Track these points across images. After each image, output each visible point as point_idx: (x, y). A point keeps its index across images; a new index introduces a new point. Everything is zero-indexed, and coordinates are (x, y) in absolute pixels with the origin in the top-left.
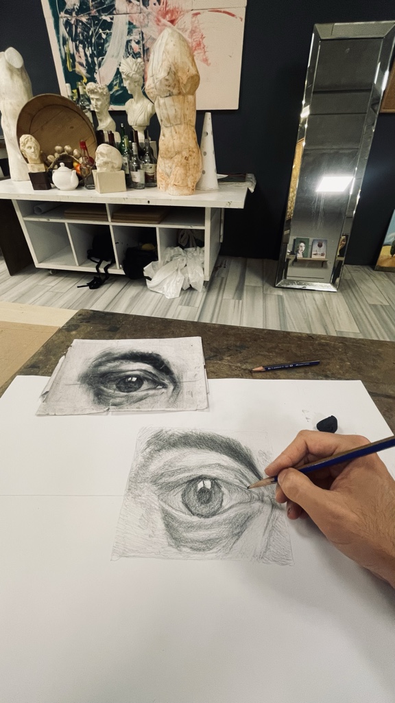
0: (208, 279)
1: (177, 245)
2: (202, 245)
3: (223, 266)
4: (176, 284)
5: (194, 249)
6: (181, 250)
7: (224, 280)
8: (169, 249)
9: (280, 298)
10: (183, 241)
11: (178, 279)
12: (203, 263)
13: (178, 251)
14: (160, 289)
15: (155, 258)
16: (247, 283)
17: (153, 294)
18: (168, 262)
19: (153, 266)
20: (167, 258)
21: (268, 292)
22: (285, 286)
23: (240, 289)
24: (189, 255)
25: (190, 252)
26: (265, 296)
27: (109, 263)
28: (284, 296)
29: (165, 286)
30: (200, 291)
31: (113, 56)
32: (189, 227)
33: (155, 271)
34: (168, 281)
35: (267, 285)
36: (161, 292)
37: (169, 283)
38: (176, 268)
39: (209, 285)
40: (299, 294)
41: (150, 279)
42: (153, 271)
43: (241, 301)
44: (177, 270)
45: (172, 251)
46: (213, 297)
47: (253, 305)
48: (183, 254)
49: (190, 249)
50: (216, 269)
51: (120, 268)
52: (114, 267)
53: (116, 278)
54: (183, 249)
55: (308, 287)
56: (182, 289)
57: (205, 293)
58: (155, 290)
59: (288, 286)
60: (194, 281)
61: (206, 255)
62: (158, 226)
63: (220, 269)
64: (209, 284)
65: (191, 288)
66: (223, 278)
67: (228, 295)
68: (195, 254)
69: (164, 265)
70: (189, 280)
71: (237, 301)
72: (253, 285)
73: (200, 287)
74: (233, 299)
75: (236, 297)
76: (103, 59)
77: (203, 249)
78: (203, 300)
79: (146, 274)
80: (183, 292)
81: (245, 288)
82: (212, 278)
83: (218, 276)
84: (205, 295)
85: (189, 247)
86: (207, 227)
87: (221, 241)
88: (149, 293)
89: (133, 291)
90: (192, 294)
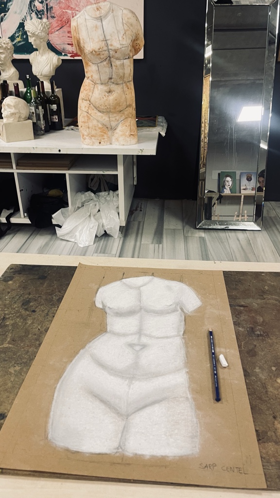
0: (124, 224)
1: (88, 189)
2: (115, 188)
3: (139, 209)
4: (89, 231)
5: (107, 193)
6: (93, 194)
7: (141, 224)
8: (79, 194)
9: (202, 240)
10: (94, 185)
11: (92, 226)
12: (118, 208)
13: (90, 196)
14: (71, 237)
15: (65, 204)
16: (165, 227)
17: (64, 243)
18: (79, 208)
19: (62, 213)
20: (79, 204)
21: (189, 235)
22: (207, 227)
23: (159, 234)
24: (102, 200)
25: (103, 197)
26: (186, 238)
27: (12, 211)
28: (206, 237)
29: (77, 234)
30: (116, 237)
31: (16, 13)
32: (101, 173)
33: (66, 217)
34: (80, 228)
35: (187, 227)
36: (73, 240)
37: (82, 230)
38: (89, 214)
39: (125, 231)
40: (222, 234)
41: (60, 227)
42: (62, 218)
43: (161, 245)
44: (90, 216)
45: (83, 196)
46: (131, 242)
47: (174, 248)
48: (95, 199)
49: (103, 194)
50: (132, 212)
51: (25, 217)
52: (18, 215)
53: (20, 227)
54: (95, 194)
55: (231, 227)
56: (96, 236)
57: (122, 239)
58: (66, 238)
59: (210, 227)
60: (109, 227)
61: (120, 199)
62: (67, 173)
63: (136, 213)
64: (125, 228)
65: (106, 235)
66: (139, 222)
67: (147, 240)
68: (108, 198)
69: (75, 211)
70: (103, 226)
71: (157, 245)
72: (172, 227)
73: (116, 234)
74: (152, 243)
75: (155, 241)
76: (5, 15)
77: (117, 193)
78: (120, 247)
79: (54, 222)
80: (98, 239)
81: (164, 231)
82: (128, 222)
83: (134, 220)
84: (121, 242)
85: (100, 191)
86: (120, 172)
87: (135, 183)
88: (58, 242)
89: (40, 240)
90: (108, 240)
